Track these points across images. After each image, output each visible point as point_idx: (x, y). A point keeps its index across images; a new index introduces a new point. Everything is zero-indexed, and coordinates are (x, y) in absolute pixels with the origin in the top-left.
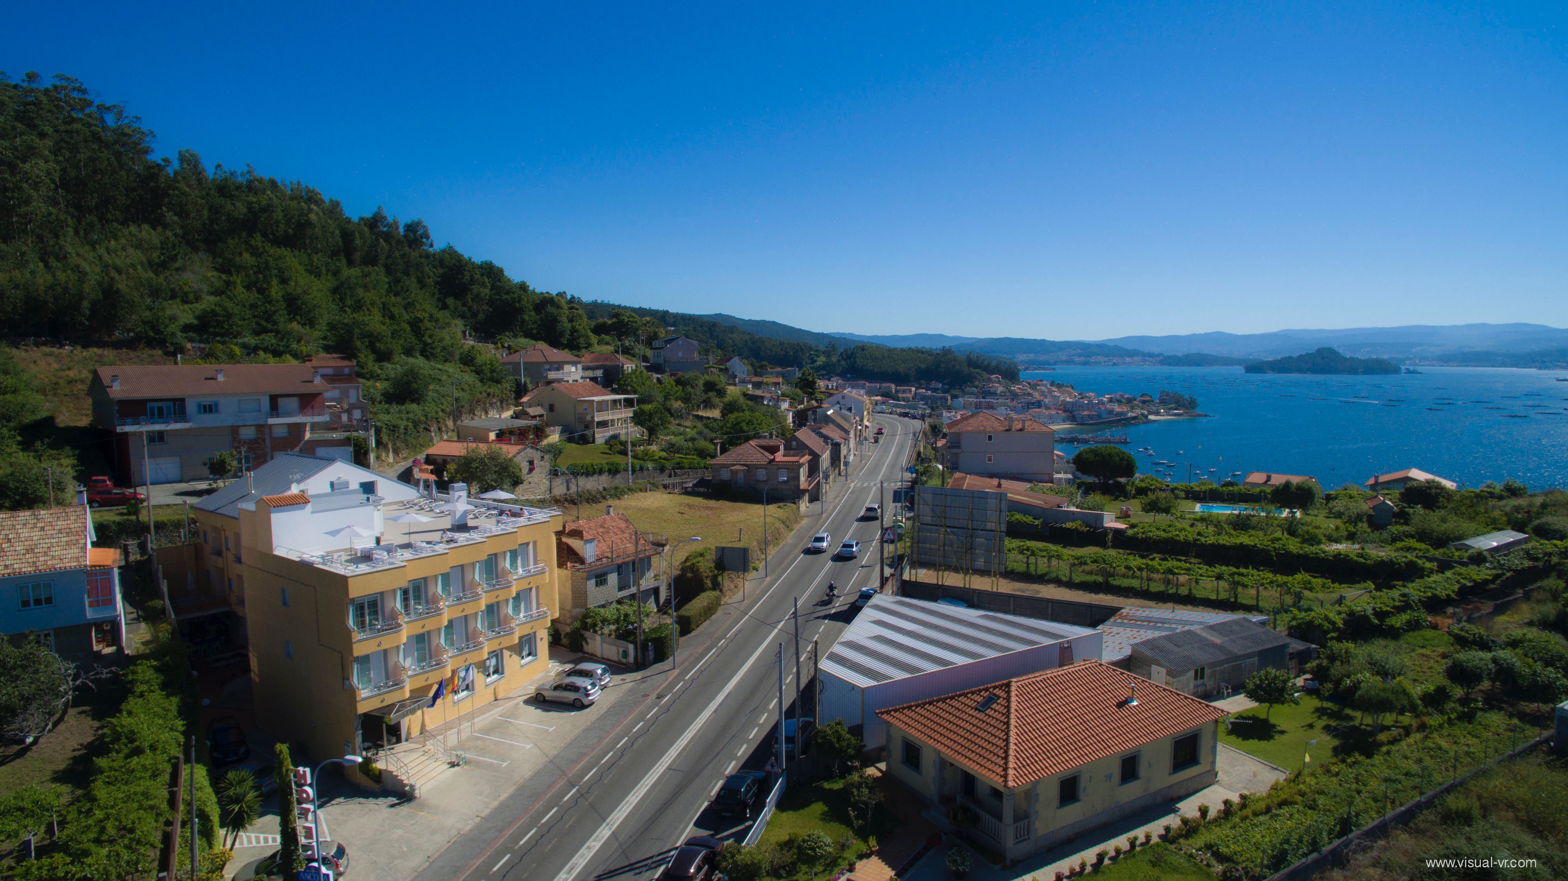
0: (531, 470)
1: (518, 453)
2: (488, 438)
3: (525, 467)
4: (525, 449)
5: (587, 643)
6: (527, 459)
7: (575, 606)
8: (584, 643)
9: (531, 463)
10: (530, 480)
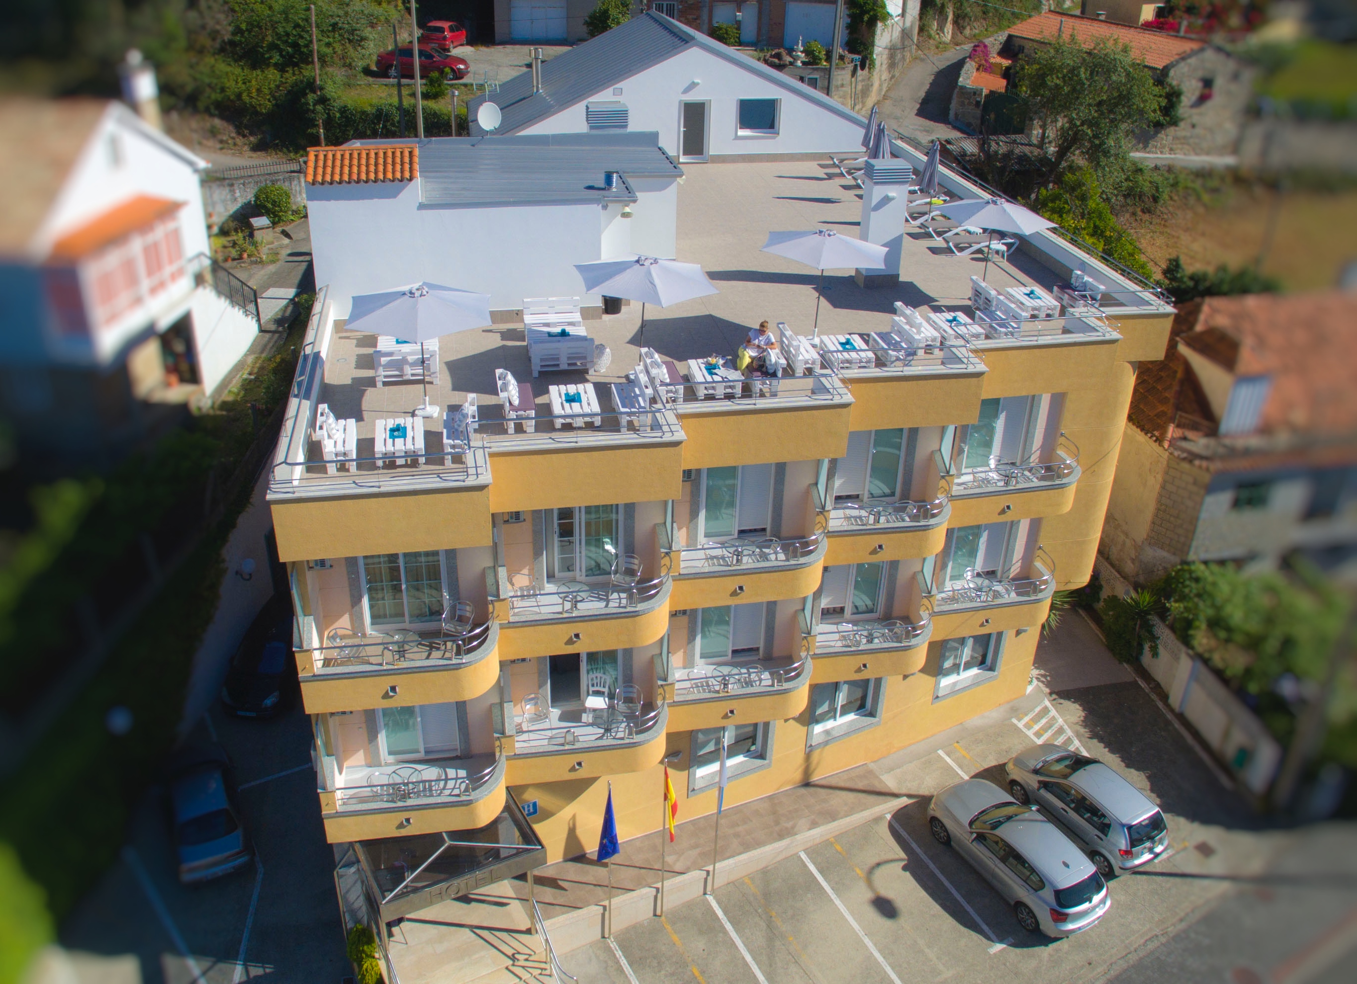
0: (1203, 98)
1: (1183, 59)
2: (1138, 16)
3: (1190, 89)
4: (1202, 50)
5: (1155, 654)
6: (1200, 74)
7: (1155, 539)
8: (1147, 647)
9: (1208, 83)
10: (1195, 119)
